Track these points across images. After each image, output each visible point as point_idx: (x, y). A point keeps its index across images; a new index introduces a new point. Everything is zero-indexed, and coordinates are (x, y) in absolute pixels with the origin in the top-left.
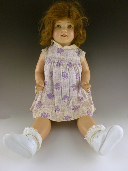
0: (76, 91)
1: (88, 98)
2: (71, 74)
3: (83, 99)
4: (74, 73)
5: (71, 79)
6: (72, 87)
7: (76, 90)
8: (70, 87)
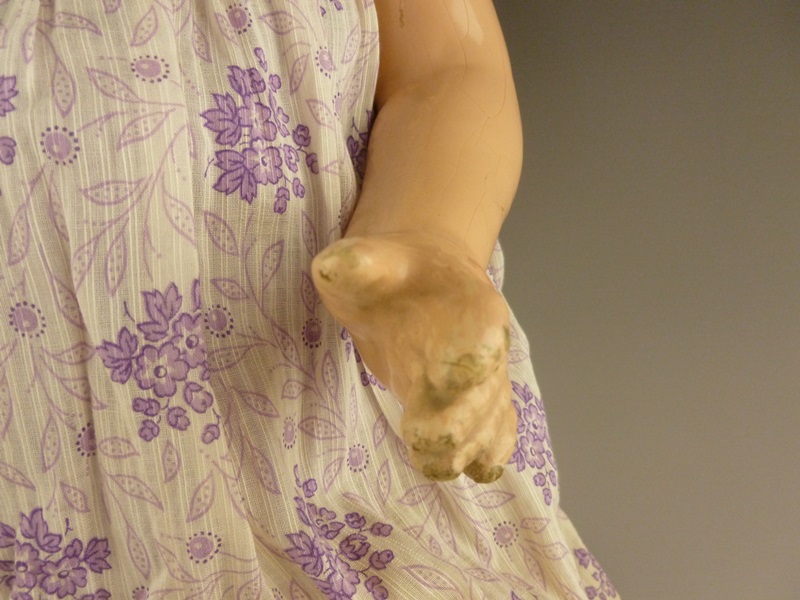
0: (210, 434)
1: (502, 515)
2: (99, 76)
3: (382, 560)
4: (152, 70)
5: (92, 193)
6: (125, 360)
7: (198, 422)
8: (83, 345)
